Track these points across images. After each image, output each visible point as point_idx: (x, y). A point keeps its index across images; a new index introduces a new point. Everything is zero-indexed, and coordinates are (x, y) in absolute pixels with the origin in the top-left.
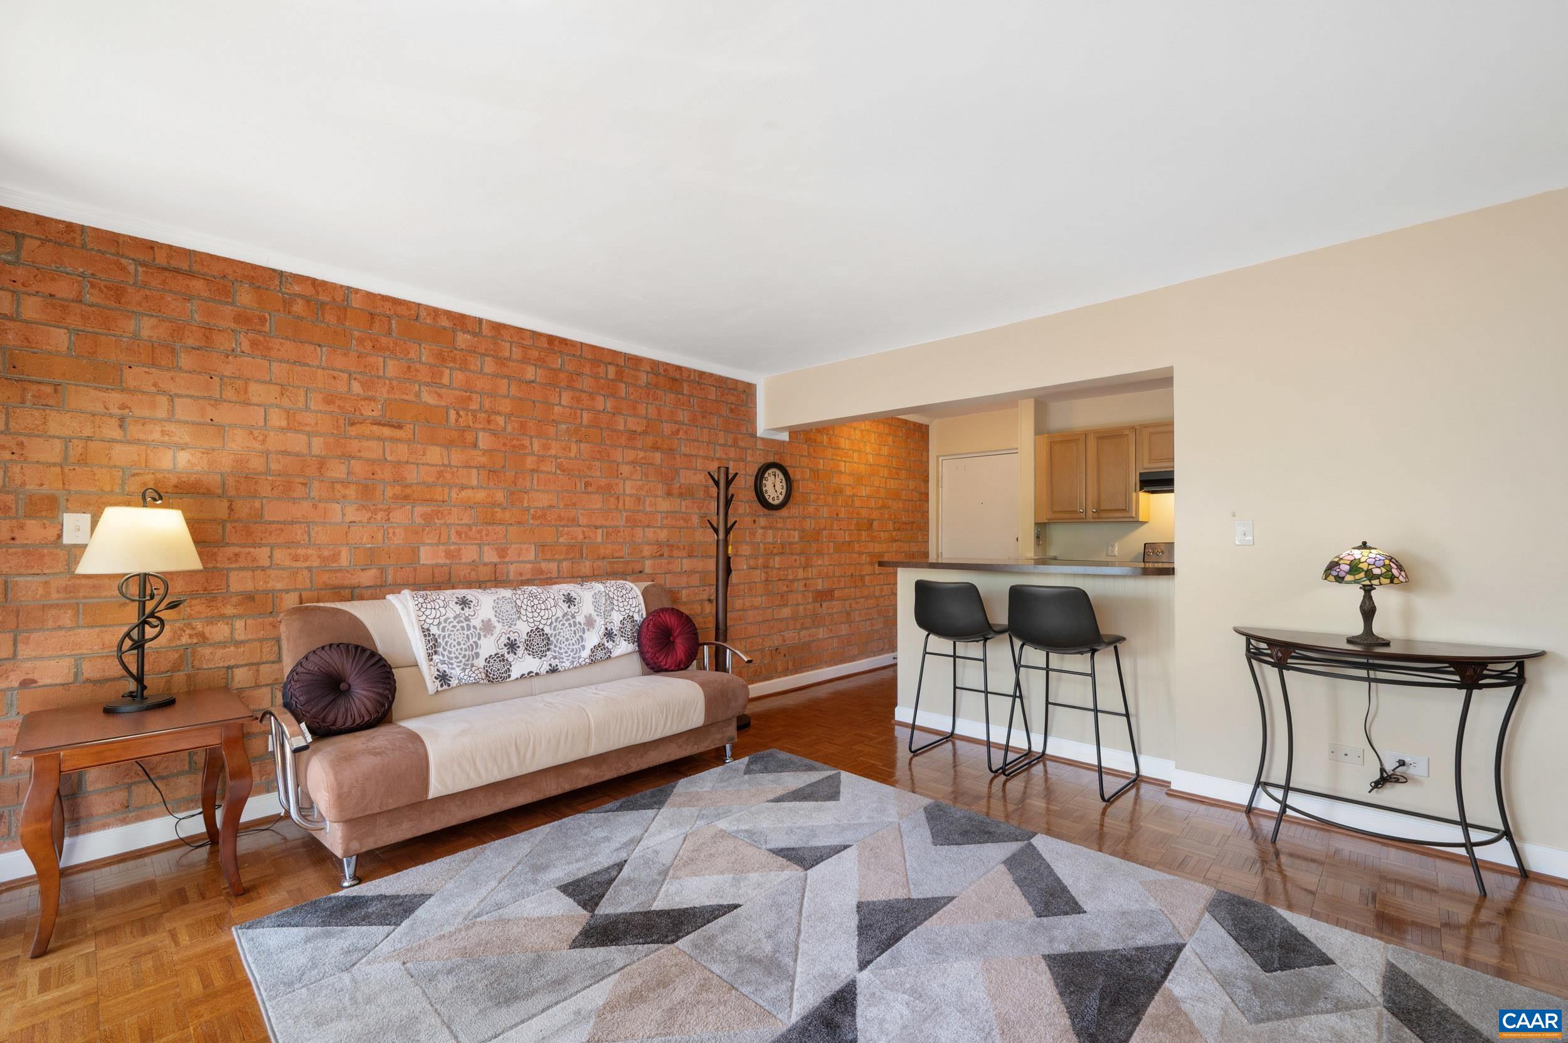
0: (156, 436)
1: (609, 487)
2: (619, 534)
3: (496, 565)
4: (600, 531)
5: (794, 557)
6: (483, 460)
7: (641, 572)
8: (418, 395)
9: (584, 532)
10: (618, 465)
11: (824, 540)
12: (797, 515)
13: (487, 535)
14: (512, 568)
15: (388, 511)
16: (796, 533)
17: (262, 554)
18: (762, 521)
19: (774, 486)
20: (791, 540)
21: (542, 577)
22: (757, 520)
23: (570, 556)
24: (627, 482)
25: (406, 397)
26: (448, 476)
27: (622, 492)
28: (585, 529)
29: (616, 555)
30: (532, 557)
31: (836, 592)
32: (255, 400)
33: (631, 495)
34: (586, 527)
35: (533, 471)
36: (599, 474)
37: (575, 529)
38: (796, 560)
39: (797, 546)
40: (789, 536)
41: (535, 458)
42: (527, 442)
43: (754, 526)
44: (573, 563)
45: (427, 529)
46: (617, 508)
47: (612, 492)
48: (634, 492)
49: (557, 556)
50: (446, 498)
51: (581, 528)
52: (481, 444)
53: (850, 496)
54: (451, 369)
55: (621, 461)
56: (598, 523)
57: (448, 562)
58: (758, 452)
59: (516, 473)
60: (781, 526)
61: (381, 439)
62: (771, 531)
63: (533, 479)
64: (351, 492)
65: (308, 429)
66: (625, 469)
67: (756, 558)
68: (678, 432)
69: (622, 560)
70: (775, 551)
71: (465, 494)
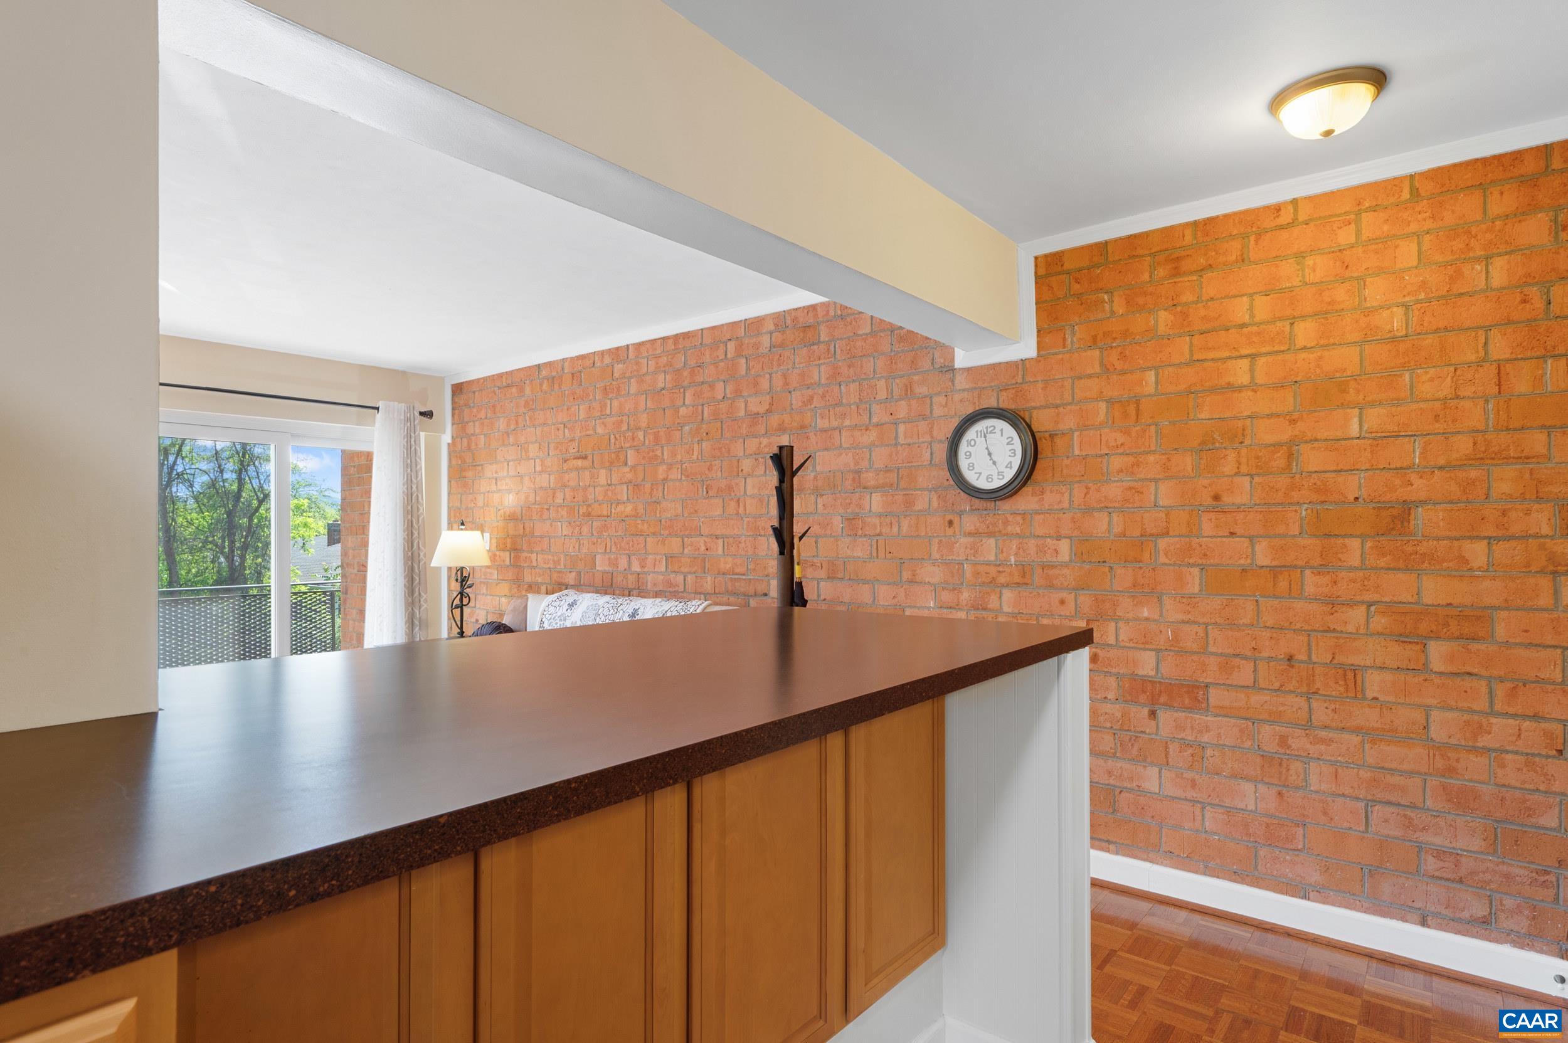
0: (504, 487)
1: (730, 488)
2: (740, 545)
3: (639, 574)
4: (720, 541)
5: (1057, 596)
6: (629, 476)
7: (766, 595)
8: (594, 429)
9: (705, 542)
10: (738, 461)
11: (1163, 559)
12: (1066, 505)
13: (633, 546)
14: (649, 578)
15: (581, 526)
16: (1064, 546)
17: (534, 556)
18: (970, 522)
19: (990, 454)
20: (1049, 558)
21: (671, 589)
22: (956, 521)
23: (694, 570)
24: (748, 480)
25: (588, 433)
26: (610, 493)
27: (742, 493)
28: (706, 539)
29: (737, 570)
30: (663, 569)
31: (1212, 691)
32: (531, 456)
33: (752, 497)
34: (707, 536)
35: (664, 479)
36: (719, 474)
37: (698, 539)
38: (1062, 602)
39: (1065, 571)
40: (1041, 550)
41: (665, 467)
42: (659, 453)
43: (950, 531)
44: (696, 577)
45: (599, 540)
46: (737, 514)
47: (733, 494)
48: (756, 491)
49: (683, 569)
50: (609, 514)
51: (704, 538)
52: (629, 463)
53: (1277, 446)
54: (611, 399)
55: (742, 454)
56: (718, 533)
57: (611, 569)
58: (957, 397)
59: (652, 484)
60: (1018, 530)
61: (577, 469)
62: (992, 541)
63: (664, 489)
64: (564, 513)
65: (549, 469)
66: (746, 464)
67: (956, 589)
68: (811, 399)
69: (744, 577)
70: (1002, 579)
71: (621, 508)
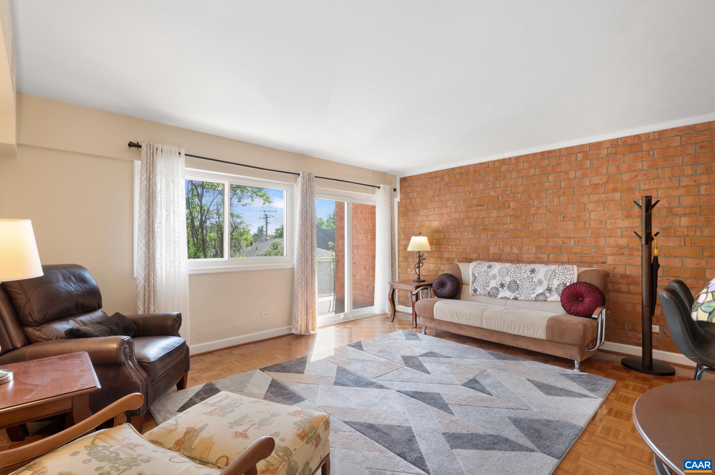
1: (579, 217)
2: (586, 241)
3: (518, 254)
4: (573, 240)
6: (512, 213)
7: (604, 263)
8: (489, 193)
9: (562, 240)
10: (585, 205)
13: (514, 242)
14: (525, 256)
15: (480, 234)
17: (450, 247)
21: (539, 261)
23: (555, 252)
24: (592, 213)
25: (485, 195)
26: (499, 220)
27: (588, 219)
28: (563, 239)
29: (584, 252)
30: (534, 252)
32: (449, 205)
33: (595, 220)
34: (564, 238)
35: (534, 214)
36: (572, 211)
37: (557, 239)
41: (535, 208)
42: (531, 202)
44: (556, 255)
45: (492, 240)
46: (585, 227)
47: (581, 219)
48: (597, 218)
49: (547, 252)
50: (498, 229)
51: (561, 239)
52: (511, 207)
54: (499, 181)
55: (587, 202)
56: (571, 236)
57: (499, 252)
59: (526, 216)
61: (478, 211)
63: (534, 218)
64: (470, 229)
65: (460, 211)
66: (591, 206)
68: (637, 176)
69: (589, 255)
71: (506, 226)
